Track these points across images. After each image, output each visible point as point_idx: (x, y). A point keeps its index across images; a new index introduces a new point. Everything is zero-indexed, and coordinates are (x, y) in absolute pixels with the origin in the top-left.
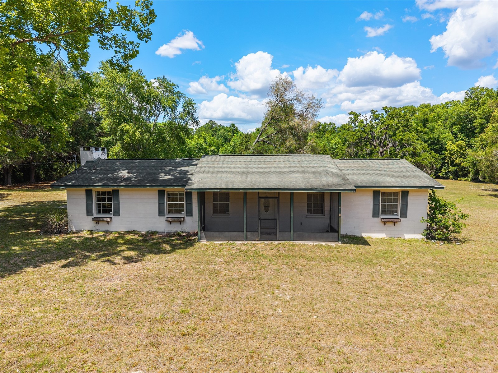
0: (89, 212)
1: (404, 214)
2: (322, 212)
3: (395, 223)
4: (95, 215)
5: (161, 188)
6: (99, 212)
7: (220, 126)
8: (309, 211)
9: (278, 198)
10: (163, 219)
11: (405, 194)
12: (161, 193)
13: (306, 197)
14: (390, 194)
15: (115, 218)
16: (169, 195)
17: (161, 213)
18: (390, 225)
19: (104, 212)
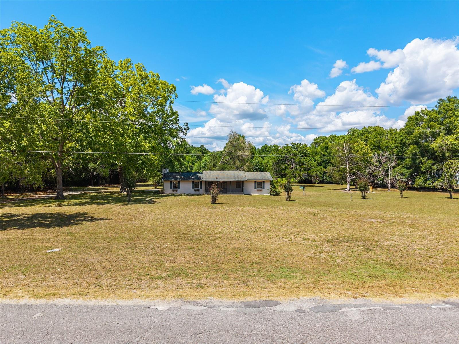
0: (171, 188)
1: (264, 188)
2: (240, 188)
3: (261, 191)
4: (173, 189)
5: (193, 181)
6: (173, 188)
7: (192, 146)
8: (236, 187)
9: (227, 183)
10: (193, 190)
11: (264, 182)
12: (193, 182)
13: (235, 183)
14: (259, 182)
15: (179, 190)
16: (195, 183)
17: (193, 188)
18: (260, 192)
19: (175, 188)
